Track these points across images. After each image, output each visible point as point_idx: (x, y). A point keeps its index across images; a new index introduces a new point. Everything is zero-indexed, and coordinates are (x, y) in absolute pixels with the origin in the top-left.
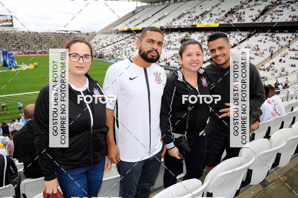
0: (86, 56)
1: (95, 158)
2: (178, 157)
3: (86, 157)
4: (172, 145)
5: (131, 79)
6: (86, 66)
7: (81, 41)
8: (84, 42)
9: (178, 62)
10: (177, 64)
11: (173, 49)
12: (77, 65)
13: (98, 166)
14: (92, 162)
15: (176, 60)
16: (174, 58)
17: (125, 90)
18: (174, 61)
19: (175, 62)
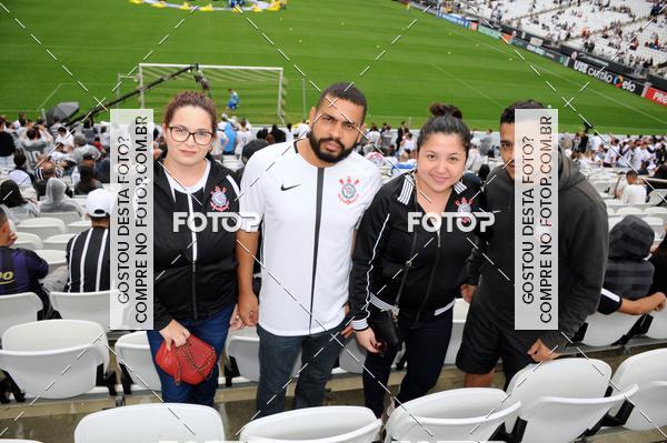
0: (202, 132)
1: (202, 311)
2: (372, 349)
3: (183, 307)
4: (362, 324)
5: (283, 189)
6: (200, 150)
7: (195, 103)
8: (200, 105)
9: (618, 47)
10: (614, 51)
11: (614, 9)
12: (183, 147)
13: (214, 322)
14: (196, 316)
15: (614, 41)
16: (610, 33)
17: (270, 206)
18: (607, 41)
19: (610, 45)
